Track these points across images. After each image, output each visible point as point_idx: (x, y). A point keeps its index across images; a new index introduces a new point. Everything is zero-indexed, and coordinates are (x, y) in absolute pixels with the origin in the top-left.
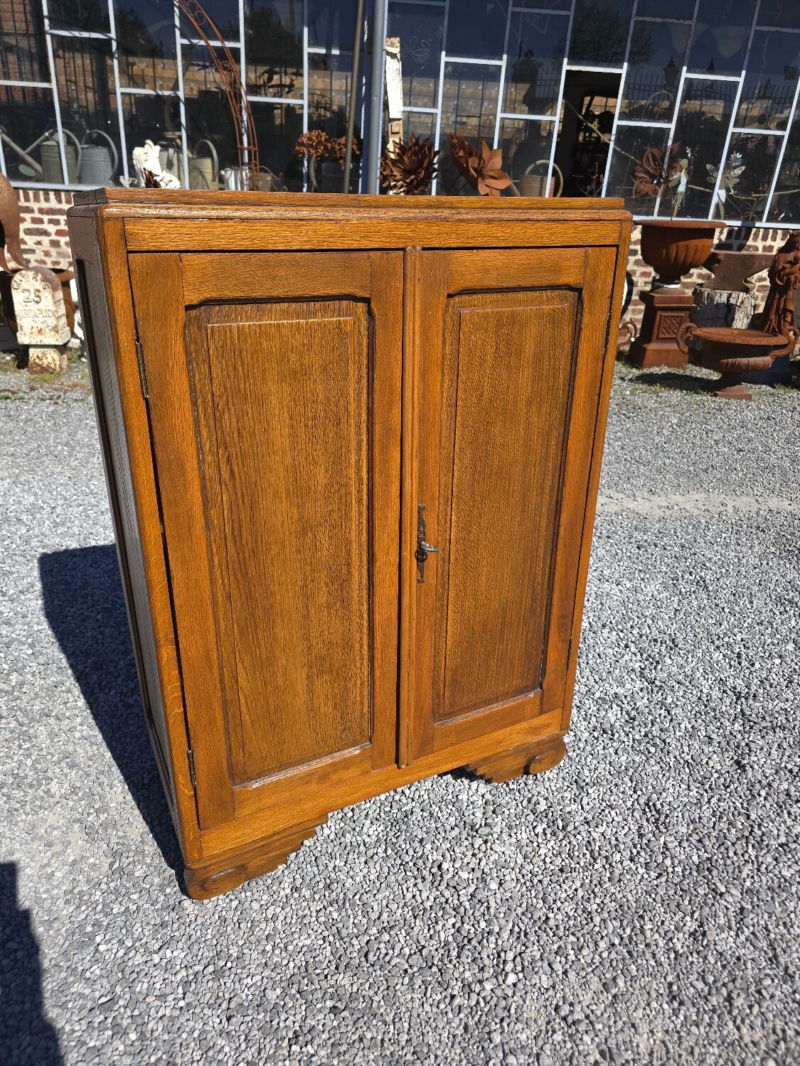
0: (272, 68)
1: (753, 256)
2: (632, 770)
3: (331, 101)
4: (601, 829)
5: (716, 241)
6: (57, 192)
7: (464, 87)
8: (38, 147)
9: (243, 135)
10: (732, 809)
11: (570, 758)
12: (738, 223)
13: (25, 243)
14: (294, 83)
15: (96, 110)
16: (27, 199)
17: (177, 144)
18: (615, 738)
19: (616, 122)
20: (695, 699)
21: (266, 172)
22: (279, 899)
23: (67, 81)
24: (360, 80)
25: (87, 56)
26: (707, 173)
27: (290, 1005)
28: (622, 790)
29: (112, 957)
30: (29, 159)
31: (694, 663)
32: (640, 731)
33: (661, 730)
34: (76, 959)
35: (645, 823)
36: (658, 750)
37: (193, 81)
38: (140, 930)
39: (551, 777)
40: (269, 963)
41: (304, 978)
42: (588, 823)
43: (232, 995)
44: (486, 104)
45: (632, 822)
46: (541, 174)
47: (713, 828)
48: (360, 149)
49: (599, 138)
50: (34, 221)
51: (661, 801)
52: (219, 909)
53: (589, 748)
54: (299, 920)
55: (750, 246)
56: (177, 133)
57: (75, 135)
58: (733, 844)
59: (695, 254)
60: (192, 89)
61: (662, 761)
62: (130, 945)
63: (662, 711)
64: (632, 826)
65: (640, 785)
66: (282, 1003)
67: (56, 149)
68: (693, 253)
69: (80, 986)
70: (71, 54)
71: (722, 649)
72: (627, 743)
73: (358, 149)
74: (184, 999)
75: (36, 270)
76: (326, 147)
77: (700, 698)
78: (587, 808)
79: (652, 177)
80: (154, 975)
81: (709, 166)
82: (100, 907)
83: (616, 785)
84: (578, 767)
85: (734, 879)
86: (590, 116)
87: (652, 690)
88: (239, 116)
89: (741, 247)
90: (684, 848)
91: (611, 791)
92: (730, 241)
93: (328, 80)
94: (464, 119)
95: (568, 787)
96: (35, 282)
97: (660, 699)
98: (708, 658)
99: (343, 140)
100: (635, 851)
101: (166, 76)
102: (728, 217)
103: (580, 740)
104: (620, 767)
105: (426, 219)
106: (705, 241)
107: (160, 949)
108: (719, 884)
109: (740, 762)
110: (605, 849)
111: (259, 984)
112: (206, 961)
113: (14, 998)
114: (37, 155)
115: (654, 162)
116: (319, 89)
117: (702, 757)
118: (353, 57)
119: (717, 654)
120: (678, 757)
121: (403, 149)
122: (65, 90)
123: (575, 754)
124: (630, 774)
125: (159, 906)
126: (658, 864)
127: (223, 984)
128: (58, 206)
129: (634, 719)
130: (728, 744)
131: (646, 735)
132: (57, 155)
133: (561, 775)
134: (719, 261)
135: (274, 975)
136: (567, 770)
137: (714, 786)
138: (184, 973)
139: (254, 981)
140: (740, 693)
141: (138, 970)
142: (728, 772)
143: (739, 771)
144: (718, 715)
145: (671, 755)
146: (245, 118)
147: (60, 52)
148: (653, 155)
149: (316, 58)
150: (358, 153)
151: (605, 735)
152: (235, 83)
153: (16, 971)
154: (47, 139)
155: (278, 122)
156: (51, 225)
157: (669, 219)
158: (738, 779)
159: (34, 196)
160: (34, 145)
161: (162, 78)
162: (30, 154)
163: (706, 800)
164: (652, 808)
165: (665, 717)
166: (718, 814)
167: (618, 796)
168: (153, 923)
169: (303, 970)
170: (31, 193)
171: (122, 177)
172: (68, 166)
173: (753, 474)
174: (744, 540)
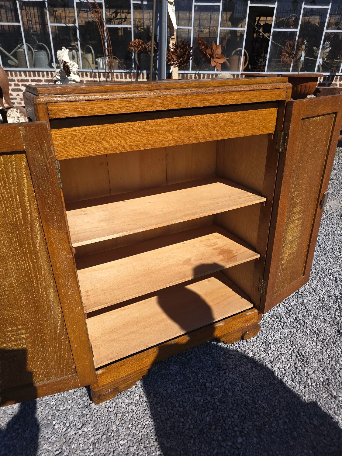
0: (116, 11)
1: (335, 89)
2: (290, 336)
3: (143, 24)
4: (278, 366)
5: (318, 82)
6: (25, 72)
7: (202, 15)
8: (16, 52)
9: (105, 42)
10: (337, 354)
11: (262, 331)
12: (328, 74)
13: (12, 95)
14: (127, 17)
15: (41, 33)
16: (12, 75)
17: (76, 48)
18: (282, 320)
19: (273, 29)
20: (317, 300)
21: (116, 59)
22: (134, 401)
23: (27, 20)
24: (156, 15)
25: (36, 8)
26: (314, 51)
27: (141, 454)
28: (286, 346)
29: (61, 432)
30: (12, 57)
31: (316, 283)
32: (293, 317)
33: (303, 316)
34: (44, 433)
35: (298, 362)
36: (302, 325)
37: (82, 17)
38: (72, 418)
39: (254, 340)
40: (131, 433)
41: (146, 440)
42: (271, 362)
43: (115, 449)
44: (212, 22)
45: (291, 361)
46: (239, 55)
47: (329, 364)
48: (157, 47)
49: (263, 35)
50: (16, 85)
51: (304, 351)
52: (107, 407)
53: (270, 326)
54: (143, 412)
55: (333, 84)
56: (76, 43)
57: (31, 46)
58: (338, 372)
59: (309, 89)
60: (82, 21)
61: (304, 331)
62: (68, 425)
63: (303, 307)
64: (292, 364)
65: (294, 343)
66: (137, 453)
67: (23, 52)
68: (308, 88)
69: (47, 446)
70: (29, 8)
71: (328, 275)
72: (287, 323)
73: (156, 47)
74: (93, 452)
75: (17, 108)
76: (142, 47)
77: (319, 300)
78: (271, 355)
79: (290, 54)
80: (80, 440)
81: (315, 48)
82: (54, 407)
83: (283, 343)
84: (266, 335)
85: (340, 389)
86: (259, 26)
87: (297, 296)
88: (103, 34)
89: (330, 85)
90: (316, 374)
91: (281, 347)
92: (324, 82)
93: (142, 14)
94: (203, 30)
95: (262, 345)
96: (17, 113)
97: (301, 301)
98: (322, 280)
99: (149, 43)
100: (293, 376)
101: (70, 15)
102: (323, 71)
103: (266, 322)
104: (285, 335)
105: (194, 94)
106: (314, 83)
107: (82, 427)
108: (333, 391)
109: (339, 331)
110: (280, 375)
111: (126, 444)
112: (102, 433)
113: (18, 452)
114: (15, 55)
115: (290, 47)
116: (138, 19)
117: (322, 329)
118: (153, 5)
119: (326, 278)
120: (311, 329)
121: (176, 46)
122: (27, 24)
123: (264, 329)
124: (289, 338)
125: (81, 406)
126: (304, 382)
127: (110, 444)
128: (26, 78)
129: (290, 311)
130: (334, 322)
131: (296, 319)
132: (24, 55)
133: (258, 339)
134: (320, 92)
135: (133, 439)
136: (261, 337)
137: (328, 343)
138: (93, 438)
139: (124, 442)
140: (337, 297)
141: (72, 438)
142: (334, 336)
143: (339, 335)
144: (328, 308)
145: (308, 328)
146: (106, 35)
147: (24, 7)
148: (290, 44)
149: (137, 6)
150: (156, 48)
151: (277, 319)
152: (101, 18)
153: (18, 438)
154: (19, 48)
155: (120, 34)
156: (23, 87)
157: (297, 73)
158: (339, 339)
159: (15, 74)
160: (14, 51)
161: (69, 17)
162: (12, 55)
163: (325, 350)
164: (301, 354)
165: (304, 310)
166: (331, 357)
167: (285, 349)
168: (78, 415)
169: (146, 436)
170: (13, 73)
171: (52, 64)
172: (29, 60)
173: (338, 190)
174: (335, 222)
